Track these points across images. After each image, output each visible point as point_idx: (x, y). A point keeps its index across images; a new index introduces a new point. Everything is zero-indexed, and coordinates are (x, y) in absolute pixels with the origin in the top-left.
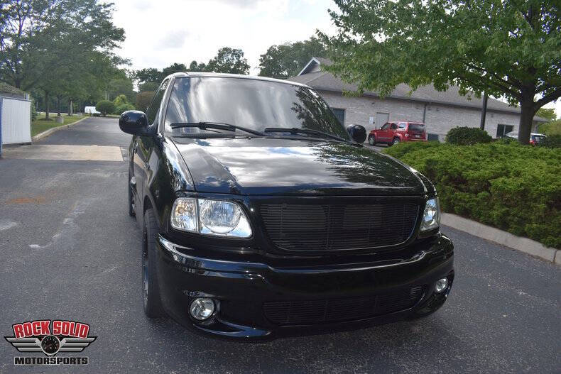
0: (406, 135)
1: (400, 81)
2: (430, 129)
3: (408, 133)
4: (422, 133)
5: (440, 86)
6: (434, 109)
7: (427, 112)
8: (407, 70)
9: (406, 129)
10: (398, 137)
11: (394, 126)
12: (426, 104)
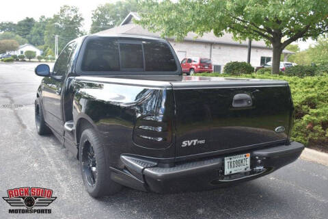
0: (199, 67)
1: (190, 30)
2: (215, 62)
3: (200, 65)
4: (210, 65)
5: (217, 33)
6: (217, 47)
7: (213, 49)
8: (193, 23)
9: (198, 62)
10: (193, 69)
11: (190, 61)
12: (212, 44)
